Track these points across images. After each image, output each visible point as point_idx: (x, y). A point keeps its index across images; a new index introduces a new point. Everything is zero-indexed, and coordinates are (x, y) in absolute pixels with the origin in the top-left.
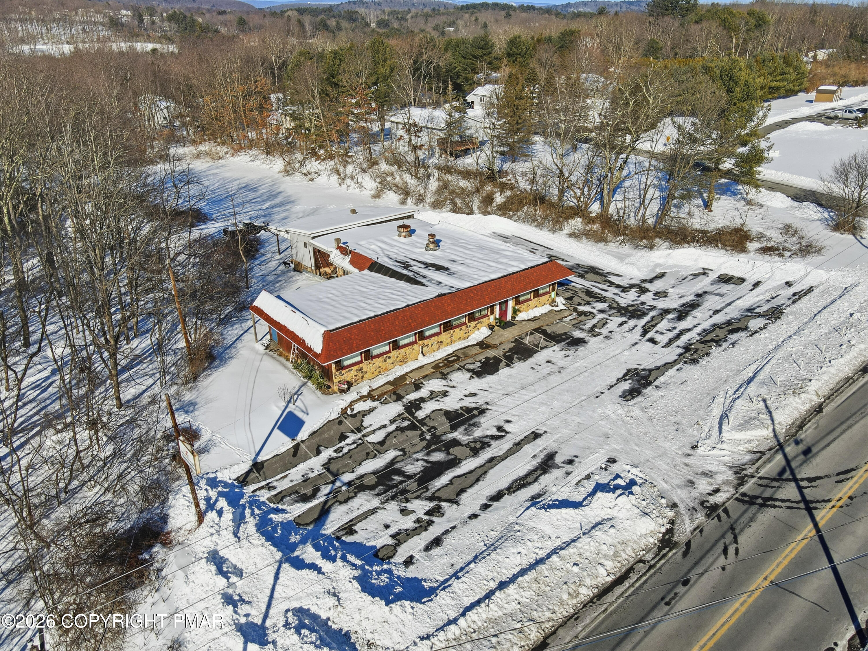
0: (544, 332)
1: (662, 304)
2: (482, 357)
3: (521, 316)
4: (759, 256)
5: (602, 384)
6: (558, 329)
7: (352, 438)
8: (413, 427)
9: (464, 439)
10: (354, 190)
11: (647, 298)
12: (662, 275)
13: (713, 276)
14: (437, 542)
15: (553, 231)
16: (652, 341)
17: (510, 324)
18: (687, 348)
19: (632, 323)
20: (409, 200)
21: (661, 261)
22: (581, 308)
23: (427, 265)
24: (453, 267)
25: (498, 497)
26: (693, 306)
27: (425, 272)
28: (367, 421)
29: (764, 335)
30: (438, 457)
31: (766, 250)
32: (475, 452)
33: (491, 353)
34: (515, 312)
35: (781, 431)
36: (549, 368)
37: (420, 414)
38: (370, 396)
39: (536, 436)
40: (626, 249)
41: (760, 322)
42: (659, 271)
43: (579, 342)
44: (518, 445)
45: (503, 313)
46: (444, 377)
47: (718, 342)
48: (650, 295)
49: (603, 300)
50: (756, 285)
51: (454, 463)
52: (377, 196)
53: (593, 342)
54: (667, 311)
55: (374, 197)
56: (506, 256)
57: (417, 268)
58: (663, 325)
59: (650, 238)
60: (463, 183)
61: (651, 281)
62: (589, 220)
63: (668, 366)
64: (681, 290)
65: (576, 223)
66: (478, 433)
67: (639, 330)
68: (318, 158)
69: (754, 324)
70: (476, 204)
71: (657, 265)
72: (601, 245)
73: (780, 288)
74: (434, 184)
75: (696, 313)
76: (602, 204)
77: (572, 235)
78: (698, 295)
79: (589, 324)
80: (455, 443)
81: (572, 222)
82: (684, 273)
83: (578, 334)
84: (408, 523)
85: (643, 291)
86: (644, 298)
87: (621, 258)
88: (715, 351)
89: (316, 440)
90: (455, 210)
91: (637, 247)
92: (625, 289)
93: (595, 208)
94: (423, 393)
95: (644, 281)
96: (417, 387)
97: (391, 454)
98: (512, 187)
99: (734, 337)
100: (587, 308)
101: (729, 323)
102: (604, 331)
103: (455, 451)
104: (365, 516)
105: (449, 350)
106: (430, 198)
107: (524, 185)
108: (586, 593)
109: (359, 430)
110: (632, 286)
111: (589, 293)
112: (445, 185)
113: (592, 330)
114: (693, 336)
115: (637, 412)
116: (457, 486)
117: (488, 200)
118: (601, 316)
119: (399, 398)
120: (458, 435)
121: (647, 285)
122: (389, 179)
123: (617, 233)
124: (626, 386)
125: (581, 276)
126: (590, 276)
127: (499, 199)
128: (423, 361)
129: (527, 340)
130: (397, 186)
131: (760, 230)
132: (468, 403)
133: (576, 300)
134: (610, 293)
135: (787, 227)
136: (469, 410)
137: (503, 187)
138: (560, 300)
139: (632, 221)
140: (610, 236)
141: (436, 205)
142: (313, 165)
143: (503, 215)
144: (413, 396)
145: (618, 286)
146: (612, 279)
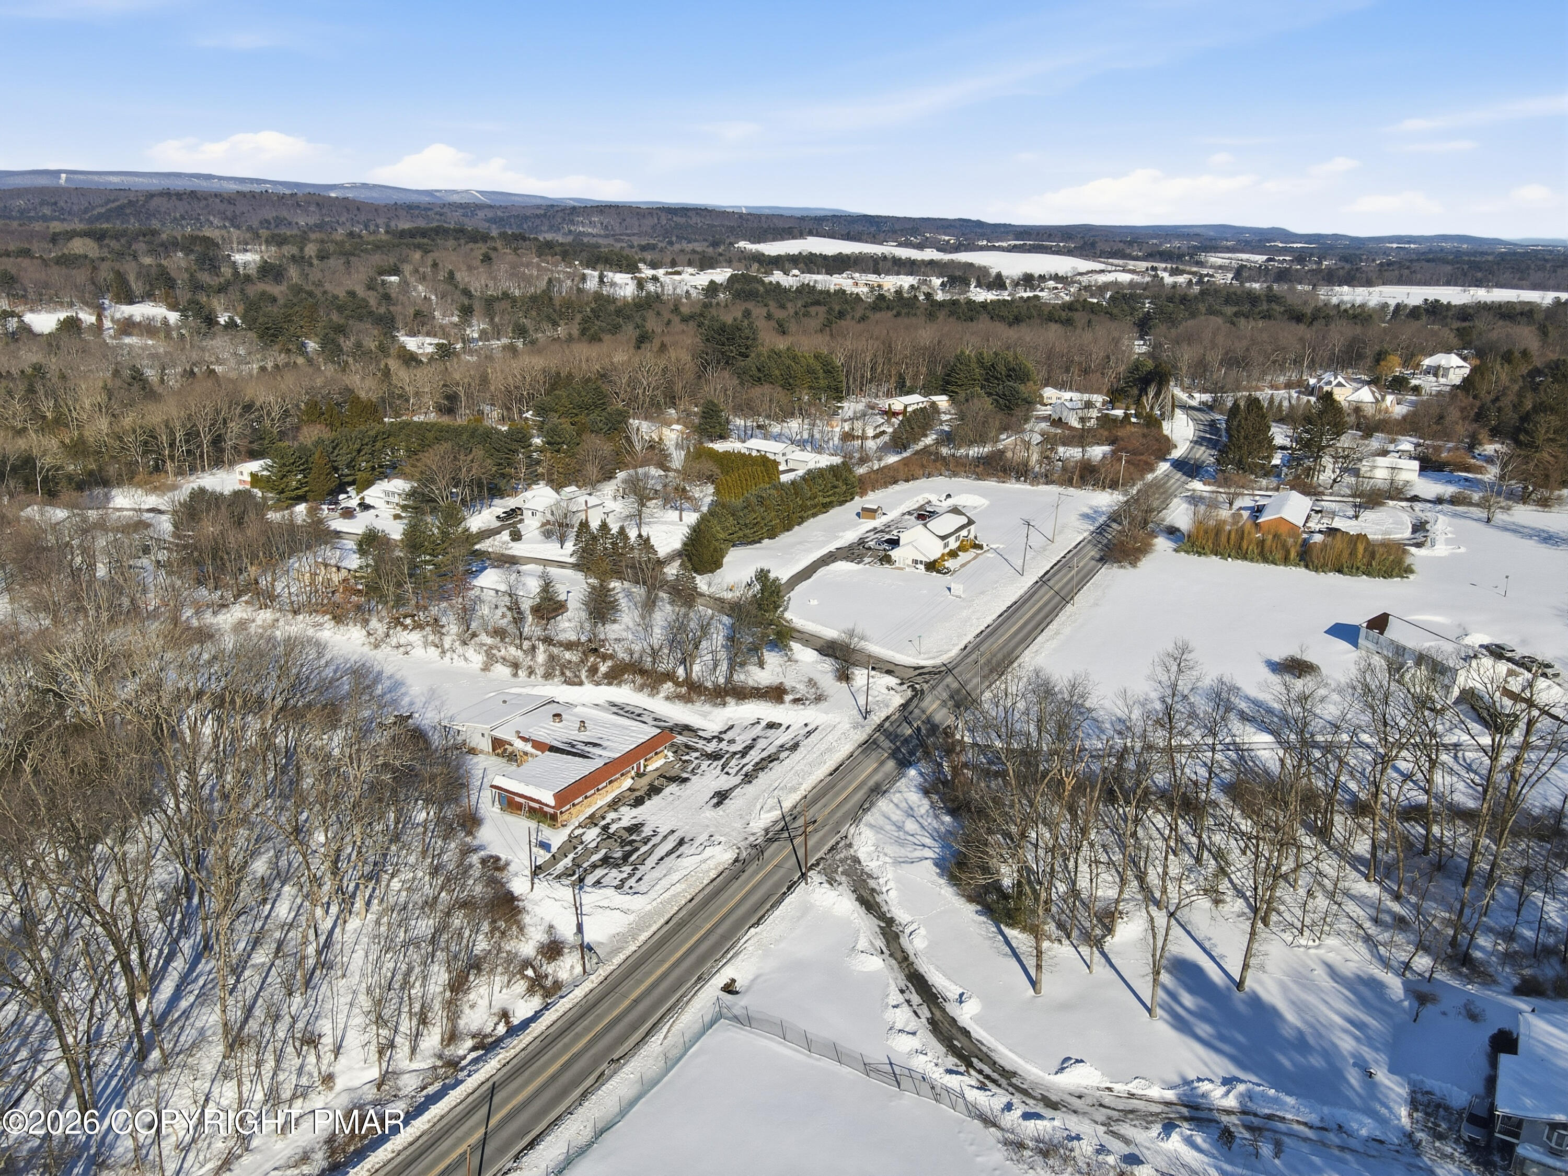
0: (665, 777)
1: (733, 748)
2: (633, 797)
3: (649, 769)
4: (791, 706)
5: (702, 803)
6: (672, 773)
7: (580, 847)
8: (609, 837)
9: (638, 838)
10: (459, 663)
11: (723, 745)
12: (732, 727)
13: (763, 724)
14: (640, 879)
15: (652, 695)
16: (727, 773)
17: (644, 775)
18: (746, 775)
19: (715, 763)
20: (520, 672)
21: (731, 715)
22: (684, 758)
23: (587, 744)
24: (604, 743)
25: (662, 859)
26: (750, 747)
27: (587, 749)
28: (584, 838)
29: (788, 761)
30: (628, 848)
31: (796, 701)
32: (646, 843)
33: (638, 794)
34: (645, 766)
35: (785, 810)
36: (672, 797)
37: (611, 831)
38: (580, 826)
39: (673, 832)
40: (707, 707)
41: (787, 753)
42: (730, 723)
43: (686, 780)
44: (665, 837)
45: (639, 768)
46: (616, 810)
47: (762, 769)
48: (725, 742)
49: (696, 750)
50: (788, 727)
51: (637, 849)
52: (486, 668)
53: (694, 778)
54: (735, 753)
55: (483, 670)
56: (633, 731)
57: (581, 746)
58: (733, 762)
59: (723, 698)
60: (568, 655)
61: (725, 732)
62: (677, 684)
63: (736, 787)
64: (742, 737)
65: (668, 687)
66: (644, 835)
67: (720, 768)
68: (405, 627)
69: (783, 755)
70: (584, 674)
71: (729, 719)
72: (689, 705)
73: (801, 728)
74: (541, 657)
75: (752, 752)
76: (686, 669)
77: (667, 698)
78: (754, 740)
79: (690, 769)
80: (634, 841)
81: (665, 686)
82: (746, 724)
83: (685, 775)
84: (625, 875)
85: (721, 740)
86: (721, 746)
87: (705, 715)
88: (761, 774)
89: (562, 851)
90: (568, 682)
91: (715, 705)
92: (709, 740)
93: (681, 672)
94: (608, 820)
95: (721, 733)
96: (604, 818)
97: (603, 851)
98: (611, 657)
99: (771, 765)
100: (687, 758)
101: (769, 756)
102: (699, 771)
103: (636, 844)
104: (603, 877)
105: (613, 795)
106: (540, 671)
107: (622, 655)
108: (706, 882)
109: (582, 843)
110: (714, 737)
111: (687, 746)
112: (552, 658)
113: (693, 770)
114: (749, 767)
115: (721, 813)
116: (642, 858)
117: (593, 670)
118: (696, 762)
119: (596, 825)
120: (633, 837)
121: (723, 736)
122: (494, 651)
123: (700, 694)
124: (715, 800)
125: (680, 734)
126: (685, 733)
127: (603, 668)
128: (600, 803)
129: (656, 783)
130: (504, 659)
131: (794, 684)
132: (634, 822)
133: (680, 752)
134: (700, 744)
135: (810, 680)
136: (636, 825)
137: (604, 658)
138: (670, 754)
139: (709, 684)
140: (695, 697)
141: (548, 676)
142: (404, 636)
143: (610, 684)
144: (603, 823)
145: (705, 739)
146: (700, 733)
